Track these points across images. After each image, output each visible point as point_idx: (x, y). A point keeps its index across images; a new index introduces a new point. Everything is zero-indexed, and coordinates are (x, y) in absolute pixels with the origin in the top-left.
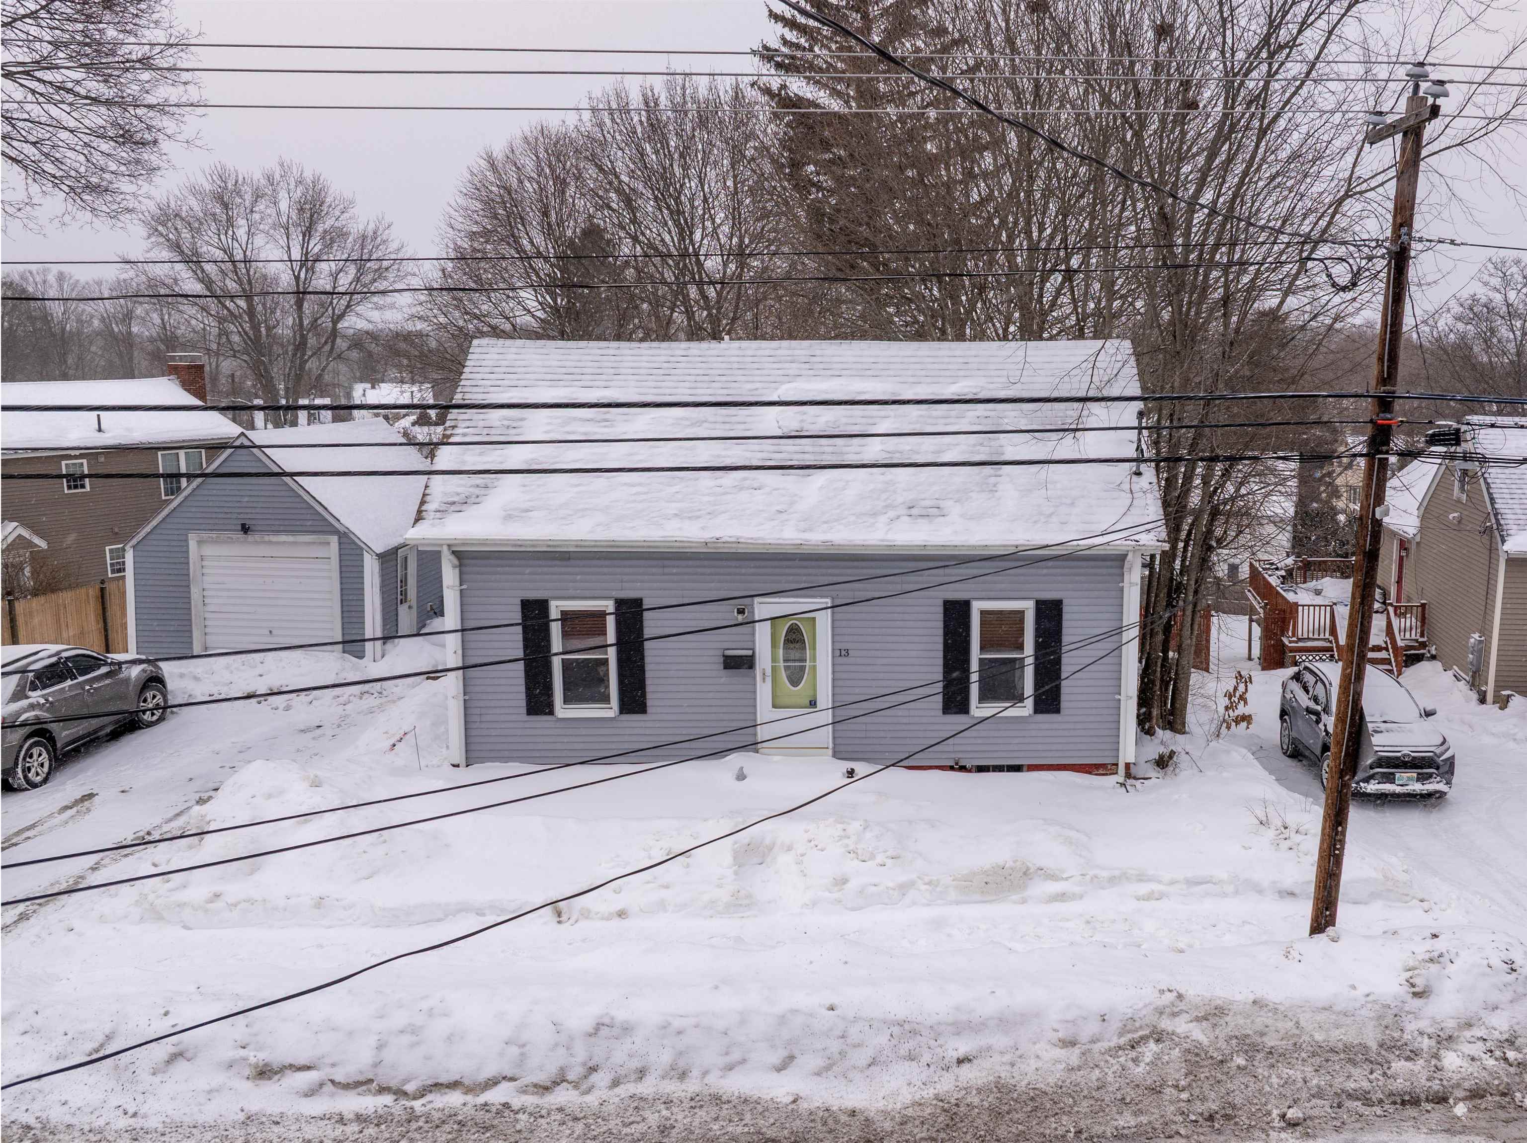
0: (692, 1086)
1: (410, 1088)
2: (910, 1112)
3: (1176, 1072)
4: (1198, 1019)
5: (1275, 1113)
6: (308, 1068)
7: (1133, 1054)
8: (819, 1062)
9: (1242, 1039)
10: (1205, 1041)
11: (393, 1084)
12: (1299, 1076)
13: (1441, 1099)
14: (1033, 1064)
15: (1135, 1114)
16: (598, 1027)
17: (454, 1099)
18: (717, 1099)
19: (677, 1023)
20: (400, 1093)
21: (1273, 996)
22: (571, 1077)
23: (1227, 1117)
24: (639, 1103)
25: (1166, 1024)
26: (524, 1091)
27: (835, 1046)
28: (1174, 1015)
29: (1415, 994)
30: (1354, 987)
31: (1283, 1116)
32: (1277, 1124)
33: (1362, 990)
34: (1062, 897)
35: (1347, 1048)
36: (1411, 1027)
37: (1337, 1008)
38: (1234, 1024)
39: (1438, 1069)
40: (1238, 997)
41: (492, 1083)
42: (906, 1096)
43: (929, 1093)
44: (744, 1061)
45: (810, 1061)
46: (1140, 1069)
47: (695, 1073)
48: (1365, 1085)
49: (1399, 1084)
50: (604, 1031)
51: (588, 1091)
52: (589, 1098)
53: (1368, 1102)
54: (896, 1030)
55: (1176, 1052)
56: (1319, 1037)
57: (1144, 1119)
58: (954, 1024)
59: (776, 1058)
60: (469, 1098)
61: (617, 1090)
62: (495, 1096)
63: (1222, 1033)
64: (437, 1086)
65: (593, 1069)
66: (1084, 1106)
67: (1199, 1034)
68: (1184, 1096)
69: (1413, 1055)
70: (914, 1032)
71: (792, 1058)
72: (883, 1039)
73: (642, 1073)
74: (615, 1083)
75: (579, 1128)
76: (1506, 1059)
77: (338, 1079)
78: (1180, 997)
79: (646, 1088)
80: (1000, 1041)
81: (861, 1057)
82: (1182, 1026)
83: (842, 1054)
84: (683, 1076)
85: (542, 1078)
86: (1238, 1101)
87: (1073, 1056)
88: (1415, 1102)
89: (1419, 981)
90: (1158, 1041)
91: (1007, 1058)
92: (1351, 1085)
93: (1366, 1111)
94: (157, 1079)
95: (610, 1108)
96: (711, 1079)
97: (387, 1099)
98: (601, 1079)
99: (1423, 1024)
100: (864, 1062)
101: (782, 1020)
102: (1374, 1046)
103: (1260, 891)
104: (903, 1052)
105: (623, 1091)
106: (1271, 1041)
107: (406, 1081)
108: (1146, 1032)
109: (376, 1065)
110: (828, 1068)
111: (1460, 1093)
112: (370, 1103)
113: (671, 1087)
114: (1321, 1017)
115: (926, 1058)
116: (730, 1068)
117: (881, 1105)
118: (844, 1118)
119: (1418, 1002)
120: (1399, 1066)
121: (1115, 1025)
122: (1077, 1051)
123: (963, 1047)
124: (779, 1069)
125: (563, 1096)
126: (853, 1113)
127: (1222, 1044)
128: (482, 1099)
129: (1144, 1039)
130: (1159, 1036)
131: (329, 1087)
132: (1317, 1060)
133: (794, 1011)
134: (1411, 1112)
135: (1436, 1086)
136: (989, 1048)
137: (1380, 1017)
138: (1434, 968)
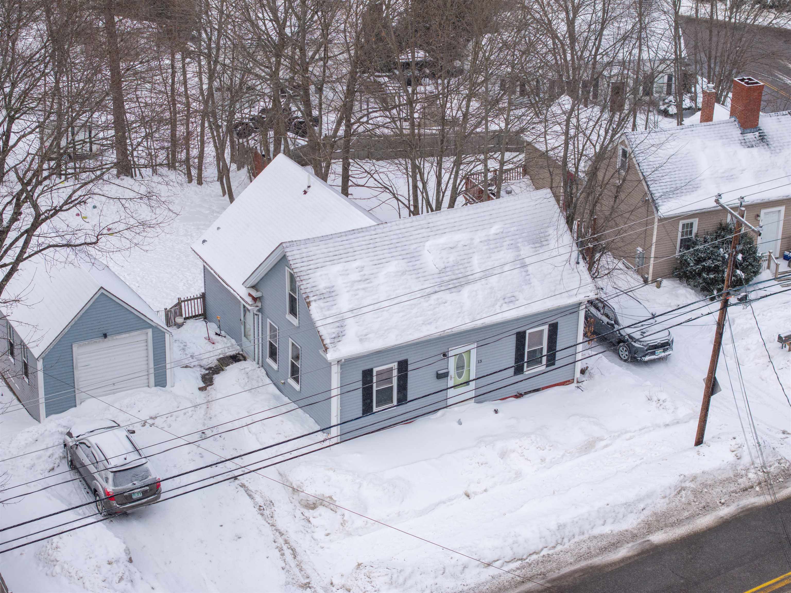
0: (586, 536)
1: (524, 557)
2: (638, 526)
3: (692, 498)
4: (691, 481)
5: (718, 502)
6: (498, 560)
7: (680, 496)
8: (612, 520)
9: (703, 484)
10: (694, 487)
11: (520, 558)
12: (719, 490)
13: (752, 487)
14: (659, 505)
15: (688, 511)
16: (559, 526)
17: (535, 557)
18: (595, 537)
19: (575, 520)
20: (521, 559)
21: (706, 469)
22: (559, 542)
23: (708, 506)
24: (578, 543)
25: (683, 485)
26: (550, 550)
27: (614, 514)
28: (685, 481)
29: (738, 459)
30: (723, 461)
31: (720, 502)
32: (720, 504)
33: (725, 462)
34: (606, 446)
35: (727, 479)
36: (739, 468)
37: (722, 468)
38: (700, 480)
39: (750, 479)
40: (698, 472)
41: (542, 550)
42: (635, 523)
43: (639, 520)
44: (595, 525)
45: (610, 521)
46: (683, 499)
47: (586, 532)
48: (735, 488)
49: (742, 486)
50: (561, 528)
51: (564, 545)
52: (565, 546)
53: (736, 493)
54: (625, 506)
55: (689, 492)
56: (720, 478)
57: (690, 512)
58: (637, 500)
59: (601, 522)
60: (538, 555)
61: (571, 542)
62: (545, 552)
63: (698, 483)
64: (530, 554)
65: (563, 538)
66: (675, 513)
67: (692, 485)
68: (697, 503)
69: (742, 477)
70: (630, 505)
71: (605, 521)
72: (623, 509)
73: (574, 536)
74: (569, 541)
75: (569, 554)
76: (763, 471)
77: (507, 560)
78: (685, 476)
79: (577, 539)
80: (649, 501)
81: (620, 516)
82: (687, 484)
83: (616, 516)
84: (583, 534)
85: (553, 544)
86: (709, 501)
87: (667, 500)
88: (746, 490)
89: (738, 455)
90: (684, 490)
91: (653, 505)
92: (732, 489)
93: (737, 495)
94: (463, 575)
95: (572, 547)
96: (590, 532)
97: (520, 562)
98: (566, 540)
99: (741, 467)
100: (621, 517)
101: (598, 511)
102: (732, 476)
103: (659, 427)
104: (629, 511)
105: (573, 541)
106: (709, 482)
107: (523, 556)
108: (679, 489)
109: (514, 554)
110: (614, 521)
111: (756, 484)
112: (518, 564)
113: (582, 537)
114: (719, 471)
115: (635, 511)
116: (592, 528)
117: (631, 527)
118: (625, 533)
119: (739, 460)
120: (740, 481)
121: (673, 489)
122: (667, 499)
123: (642, 506)
124: (603, 525)
125: (559, 548)
126: (627, 531)
127: (699, 487)
128: (542, 554)
129: (680, 491)
130: (683, 489)
131: (505, 564)
132: (722, 485)
133: (600, 508)
134: (746, 492)
135: (750, 484)
136: (648, 504)
137: (732, 468)
138: (740, 449)
